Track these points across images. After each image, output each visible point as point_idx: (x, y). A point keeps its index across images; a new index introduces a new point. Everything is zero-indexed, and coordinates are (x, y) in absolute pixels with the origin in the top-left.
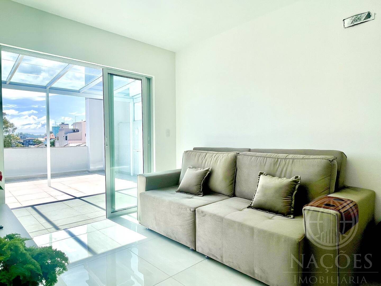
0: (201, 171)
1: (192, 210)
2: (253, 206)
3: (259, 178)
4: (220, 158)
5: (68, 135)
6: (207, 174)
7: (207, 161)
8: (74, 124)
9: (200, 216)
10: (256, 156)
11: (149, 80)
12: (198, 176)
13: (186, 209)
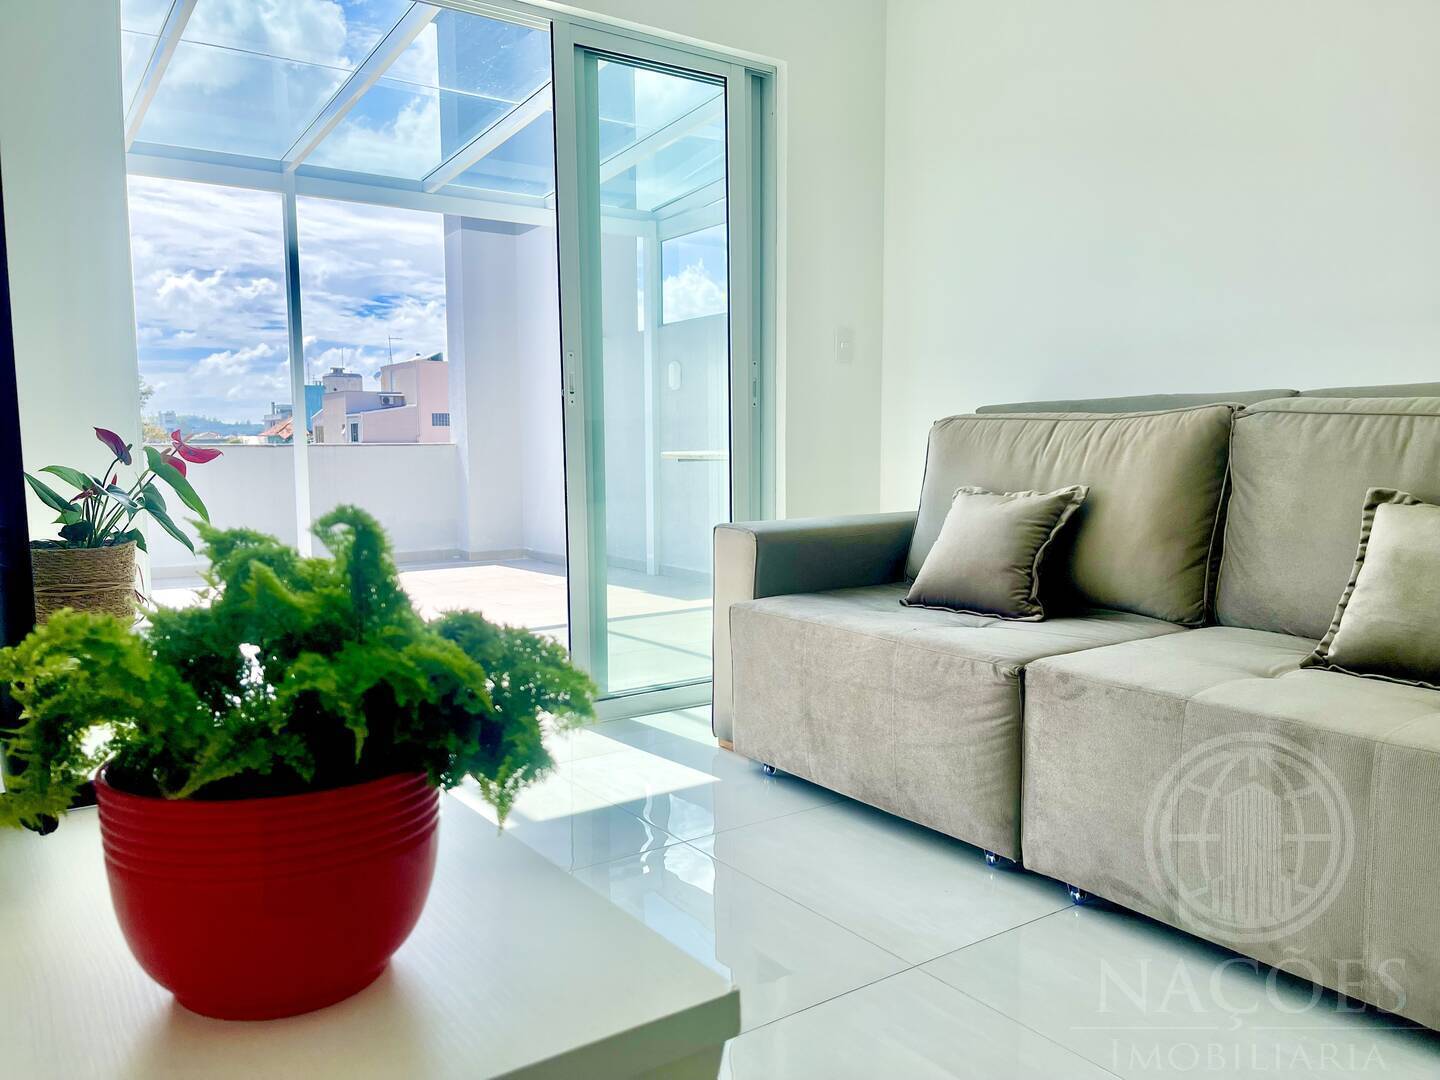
0: (1028, 501)
1: (1004, 670)
2: (1334, 658)
3: (1370, 518)
4: (1131, 439)
5: (361, 419)
6: (1065, 517)
7: (1060, 457)
8: (387, 372)
9: (1054, 699)
10: (1348, 410)
11: (760, 80)
12: (1019, 524)
13: (973, 666)
